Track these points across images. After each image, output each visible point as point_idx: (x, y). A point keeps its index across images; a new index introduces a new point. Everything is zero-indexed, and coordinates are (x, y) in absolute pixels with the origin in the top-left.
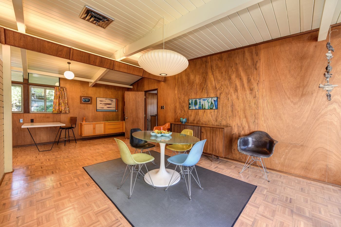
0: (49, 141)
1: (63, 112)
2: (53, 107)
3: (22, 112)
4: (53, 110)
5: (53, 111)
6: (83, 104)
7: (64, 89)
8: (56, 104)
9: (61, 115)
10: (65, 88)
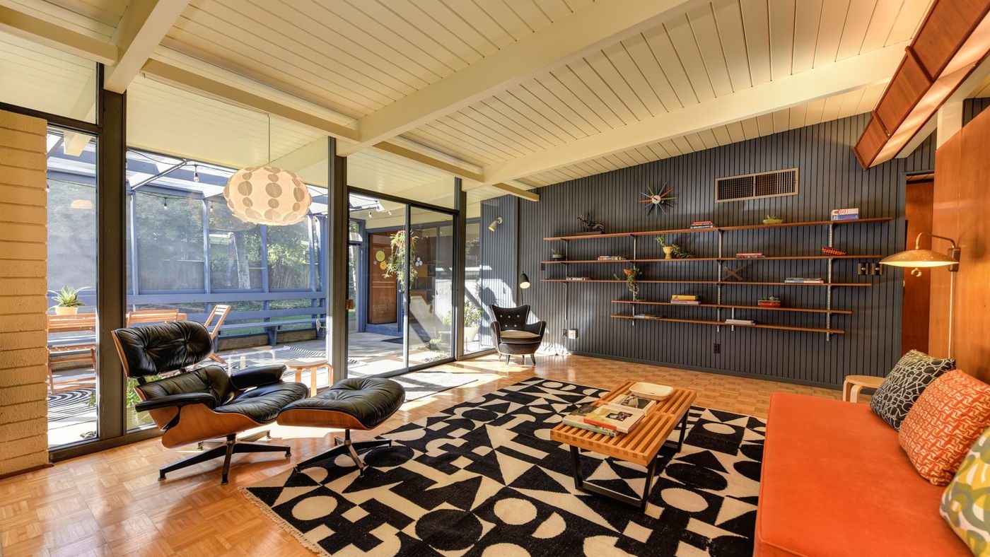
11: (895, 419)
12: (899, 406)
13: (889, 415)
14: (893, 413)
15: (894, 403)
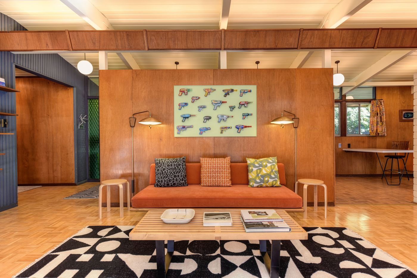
0: (364, 173)
1: (380, 135)
2: (370, 128)
3: (340, 136)
4: (370, 131)
5: (370, 133)
6: (403, 122)
7: (382, 102)
8: (373, 123)
9: (377, 139)
10: (383, 100)
11: (184, 182)
12: (183, 177)
13: (181, 182)
14: (182, 181)
15: (181, 177)
